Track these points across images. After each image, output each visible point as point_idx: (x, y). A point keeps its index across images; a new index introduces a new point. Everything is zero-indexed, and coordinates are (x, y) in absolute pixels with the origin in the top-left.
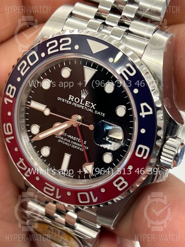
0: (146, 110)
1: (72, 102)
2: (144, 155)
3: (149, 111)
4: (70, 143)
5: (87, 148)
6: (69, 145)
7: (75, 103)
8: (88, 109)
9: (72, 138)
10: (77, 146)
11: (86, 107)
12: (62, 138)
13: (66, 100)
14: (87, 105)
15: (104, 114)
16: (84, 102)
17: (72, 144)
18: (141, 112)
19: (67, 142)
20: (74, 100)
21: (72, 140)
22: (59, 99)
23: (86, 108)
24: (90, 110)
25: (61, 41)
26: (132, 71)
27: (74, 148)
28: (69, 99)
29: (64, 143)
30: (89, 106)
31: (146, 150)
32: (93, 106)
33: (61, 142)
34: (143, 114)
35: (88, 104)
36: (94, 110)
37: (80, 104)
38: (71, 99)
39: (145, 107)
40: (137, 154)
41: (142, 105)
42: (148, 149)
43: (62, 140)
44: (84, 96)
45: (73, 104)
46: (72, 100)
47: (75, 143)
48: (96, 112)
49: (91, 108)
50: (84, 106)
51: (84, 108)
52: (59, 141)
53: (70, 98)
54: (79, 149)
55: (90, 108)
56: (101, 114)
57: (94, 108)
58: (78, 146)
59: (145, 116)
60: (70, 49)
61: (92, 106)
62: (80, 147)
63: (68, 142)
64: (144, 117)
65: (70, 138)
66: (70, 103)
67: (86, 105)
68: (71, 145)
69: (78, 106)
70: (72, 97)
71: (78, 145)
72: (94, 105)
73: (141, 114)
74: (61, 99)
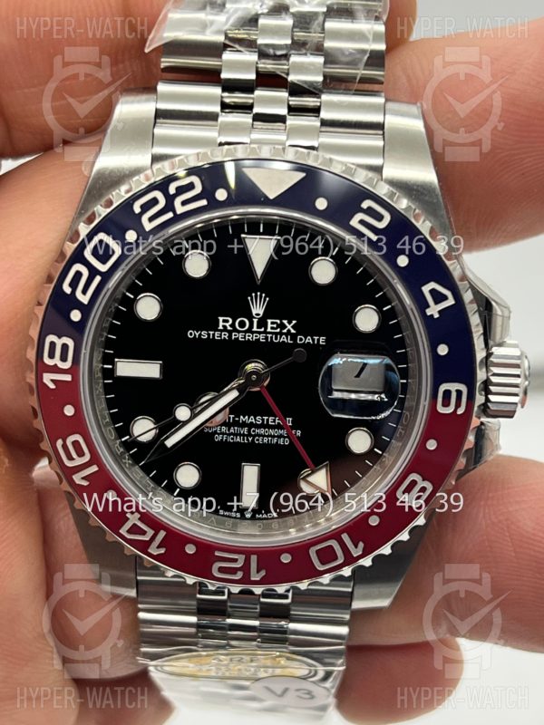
0: (438, 298)
1: (230, 332)
2: (458, 405)
3: (445, 298)
4: (249, 435)
5: (299, 433)
6: (248, 440)
7: (239, 332)
8: (276, 339)
9: (252, 420)
10: (268, 436)
11: (269, 336)
12: (224, 429)
13: (211, 333)
14: (272, 328)
15: (322, 340)
16: (262, 323)
17: (254, 436)
18: (428, 306)
19: (240, 435)
20: (233, 325)
21: (251, 425)
22: (192, 334)
23: (272, 338)
24: (284, 339)
25: (172, 190)
26: (379, 218)
27: (264, 444)
28: (221, 327)
29: (233, 439)
30: (278, 330)
31: (459, 393)
32: (289, 327)
33: (222, 440)
34: (434, 310)
35: (275, 326)
36: (294, 337)
37: (253, 333)
38: (224, 326)
39: (433, 292)
40: (441, 409)
41: (426, 289)
42: (463, 388)
43: (223, 434)
44: (258, 310)
45: (233, 337)
46: (229, 328)
47: (262, 431)
48: (301, 340)
49: (284, 334)
50: (265, 332)
51: (267, 338)
52: (218, 438)
53: (221, 324)
54: (277, 442)
55: (281, 334)
56: (313, 340)
57: (293, 331)
58: (274, 436)
59: (440, 312)
60: (204, 202)
61: (286, 327)
62: (277, 436)
63: (244, 435)
64: (436, 316)
65: (244, 422)
66: (225, 336)
67: (269, 330)
68: (253, 440)
69: (249, 337)
70: (227, 321)
71: (272, 432)
72: (290, 323)
73: (429, 312)
74: (197, 334)
